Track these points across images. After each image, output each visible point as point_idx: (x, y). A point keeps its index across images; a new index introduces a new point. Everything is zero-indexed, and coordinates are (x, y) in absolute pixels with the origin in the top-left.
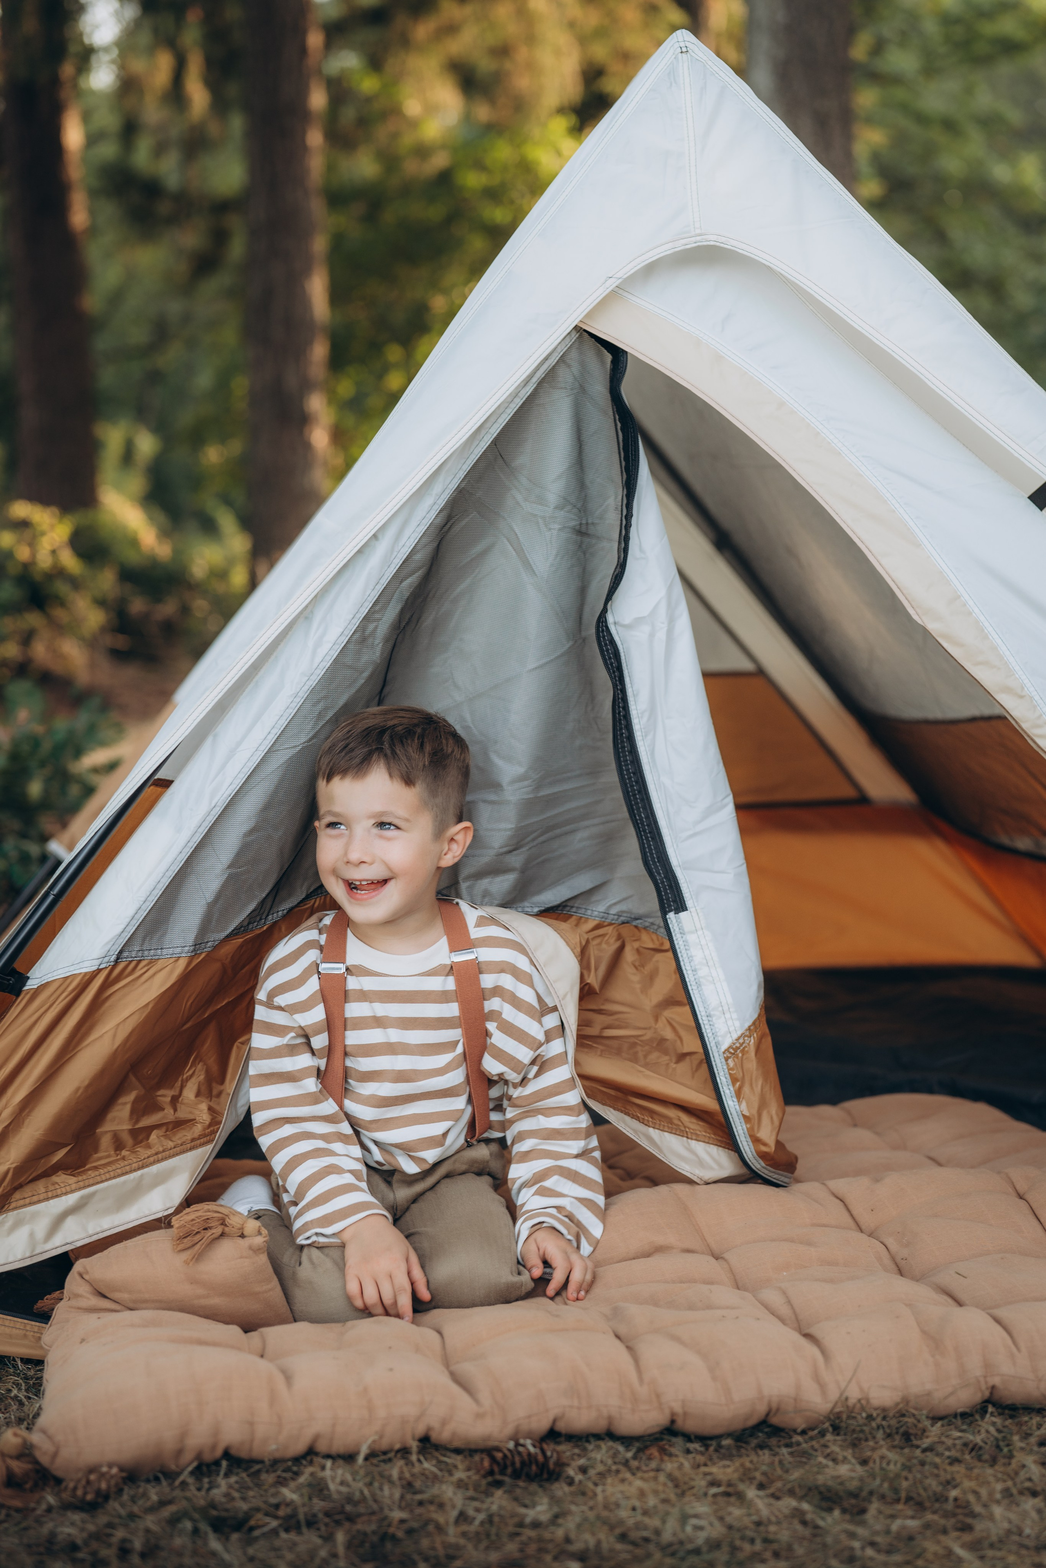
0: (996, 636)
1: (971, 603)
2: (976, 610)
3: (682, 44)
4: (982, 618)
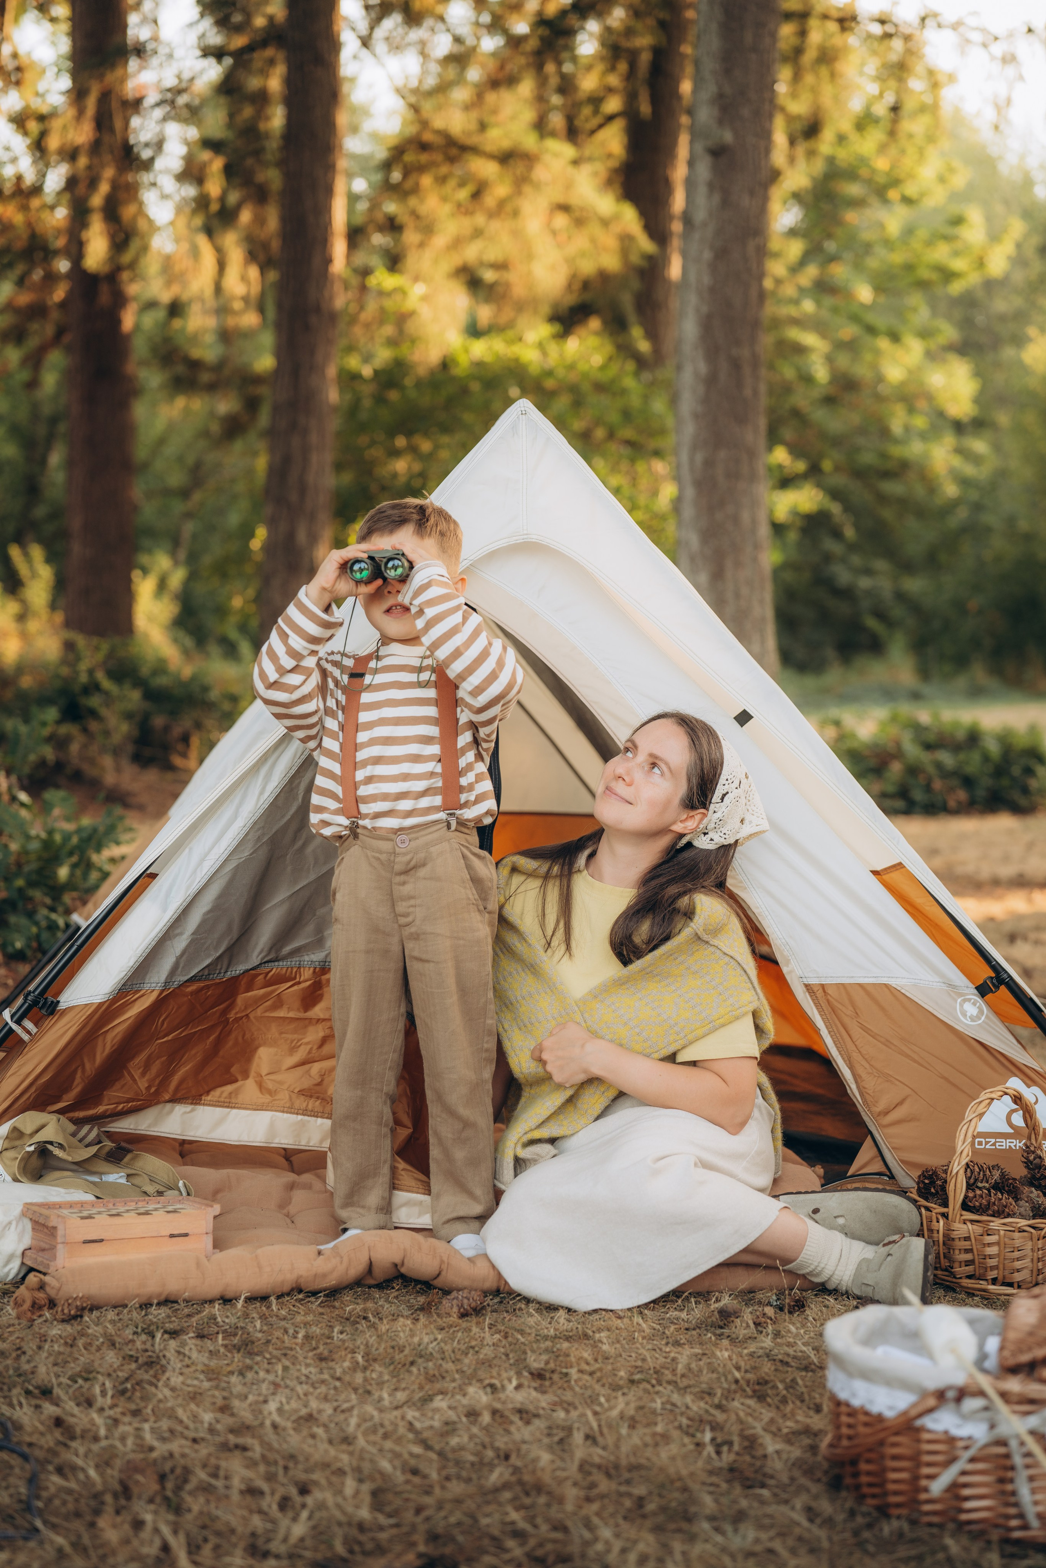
3: (523, 409)
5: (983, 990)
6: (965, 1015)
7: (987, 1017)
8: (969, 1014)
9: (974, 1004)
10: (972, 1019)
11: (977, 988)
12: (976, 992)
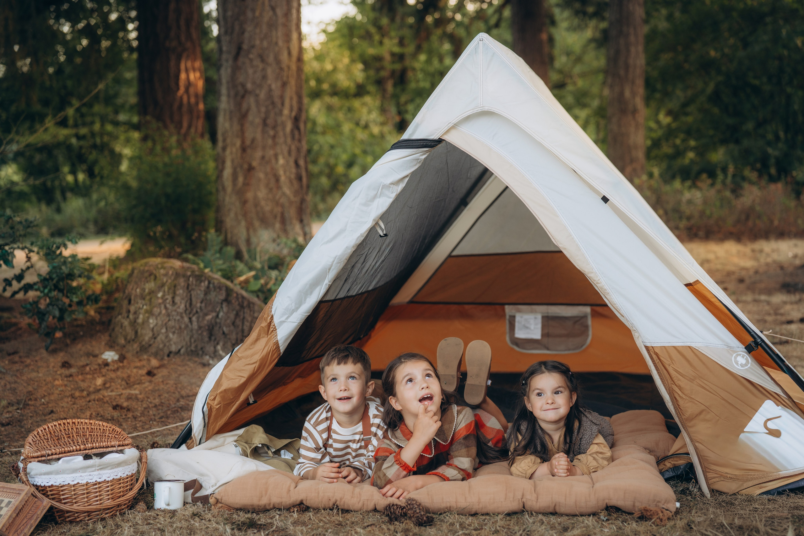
0: (584, 250)
1: (575, 238)
2: (577, 240)
3: (481, 38)
4: (579, 243)
5: (749, 349)
6: (737, 363)
7: (751, 363)
8: (739, 363)
9: (743, 357)
10: (742, 365)
11: (746, 348)
12: (745, 350)
